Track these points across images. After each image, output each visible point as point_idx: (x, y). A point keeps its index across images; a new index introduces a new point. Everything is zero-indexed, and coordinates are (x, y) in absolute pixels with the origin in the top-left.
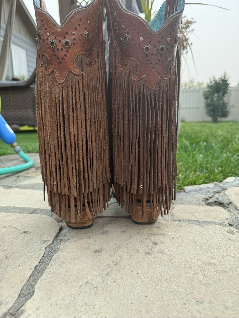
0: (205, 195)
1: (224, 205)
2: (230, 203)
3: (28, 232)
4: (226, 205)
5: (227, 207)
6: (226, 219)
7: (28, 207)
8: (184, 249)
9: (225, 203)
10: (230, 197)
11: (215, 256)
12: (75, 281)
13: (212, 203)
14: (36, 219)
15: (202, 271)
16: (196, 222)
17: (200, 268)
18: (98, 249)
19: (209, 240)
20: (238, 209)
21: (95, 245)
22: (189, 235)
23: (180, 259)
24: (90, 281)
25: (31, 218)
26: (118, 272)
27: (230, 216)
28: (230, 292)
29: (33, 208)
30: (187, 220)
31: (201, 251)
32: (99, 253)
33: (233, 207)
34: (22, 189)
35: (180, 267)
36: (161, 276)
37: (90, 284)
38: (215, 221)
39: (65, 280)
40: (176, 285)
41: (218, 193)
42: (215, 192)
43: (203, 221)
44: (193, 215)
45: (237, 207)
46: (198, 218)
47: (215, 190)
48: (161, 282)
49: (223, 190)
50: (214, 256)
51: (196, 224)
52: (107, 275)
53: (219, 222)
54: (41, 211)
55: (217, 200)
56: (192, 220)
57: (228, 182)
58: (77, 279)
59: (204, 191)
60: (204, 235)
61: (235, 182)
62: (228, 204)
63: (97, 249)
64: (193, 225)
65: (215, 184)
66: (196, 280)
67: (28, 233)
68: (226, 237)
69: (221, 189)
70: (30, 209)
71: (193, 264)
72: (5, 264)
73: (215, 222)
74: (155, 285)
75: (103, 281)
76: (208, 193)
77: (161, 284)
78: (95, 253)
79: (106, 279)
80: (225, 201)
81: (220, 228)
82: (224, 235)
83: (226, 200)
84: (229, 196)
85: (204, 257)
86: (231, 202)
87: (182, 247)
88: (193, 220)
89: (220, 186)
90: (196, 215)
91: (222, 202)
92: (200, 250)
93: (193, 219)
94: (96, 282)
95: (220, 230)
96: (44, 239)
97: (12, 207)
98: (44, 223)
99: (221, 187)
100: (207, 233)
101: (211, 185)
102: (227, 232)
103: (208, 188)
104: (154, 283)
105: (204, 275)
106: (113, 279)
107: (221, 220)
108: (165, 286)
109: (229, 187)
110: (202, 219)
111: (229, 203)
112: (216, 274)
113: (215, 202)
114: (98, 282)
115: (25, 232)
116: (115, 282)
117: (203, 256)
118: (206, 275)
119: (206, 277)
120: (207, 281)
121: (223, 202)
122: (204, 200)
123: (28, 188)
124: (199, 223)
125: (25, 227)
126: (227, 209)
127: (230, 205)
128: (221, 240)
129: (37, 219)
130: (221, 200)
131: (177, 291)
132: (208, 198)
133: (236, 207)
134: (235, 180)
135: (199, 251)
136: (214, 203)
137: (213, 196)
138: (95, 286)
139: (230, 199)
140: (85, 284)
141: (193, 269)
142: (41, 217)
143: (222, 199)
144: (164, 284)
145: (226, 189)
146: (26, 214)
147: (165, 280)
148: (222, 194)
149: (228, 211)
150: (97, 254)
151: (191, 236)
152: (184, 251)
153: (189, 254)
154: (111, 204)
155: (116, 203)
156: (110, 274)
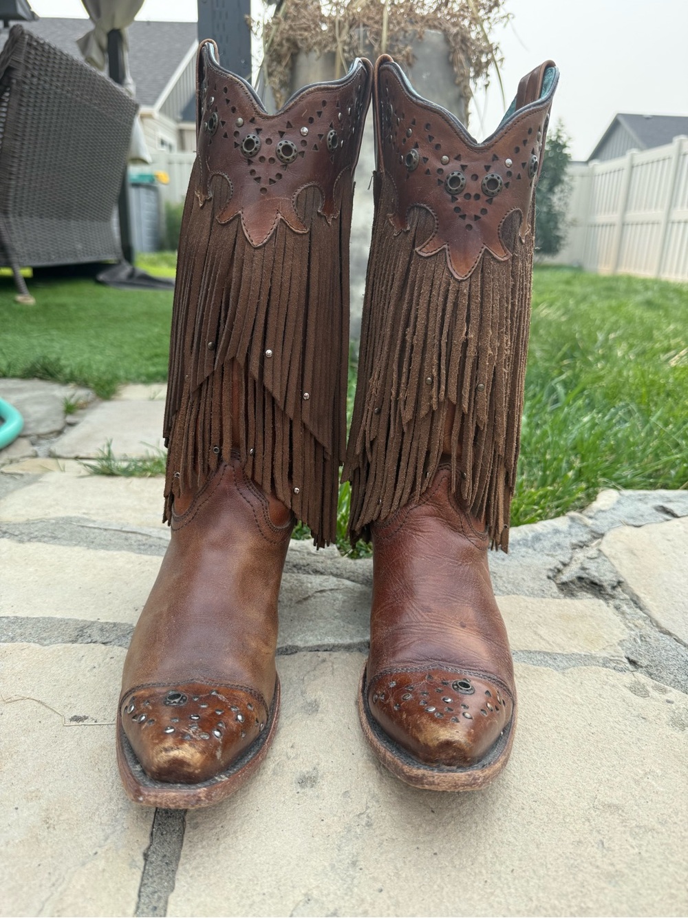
0: (552, 556)
1: (605, 590)
2: (619, 583)
3: (86, 718)
4: (609, 590)
5: (613, 597)
6: (621, 643)
7: (58, 616)
8: (535, 757)
9: (605, 584)
10: (615, 562)
11: (618, 779)
12: (272, 895)
13: (572, 582)
14: (96, 665)
15: (595, 833)
16: (547, 658)
17: (587, 823)
18: (308, 772)
19: (593, 724)
20: (641, 605)
21: (296, 758)
22: (539, 707)
23: (533, 795)
24: (315, 893)
25: (80, 660)
26: (382, 854)
27: (627, 630)
28: (672, 896)
29: (76, 621)
30: (522, 651)
31: (578, 762)
32: (312, 786)
33: (628, 597)
34: (21, 541)
35: (538, 823)
36: (497, 857)
37: (317, 901)
38: (593, 652)
39: (245, 895)
40: (539, 887)
41: (581, 547)
42: (576, 545)
43: (565, 653)
44: (536, 633)
45: (638, 597)
46: (550, 644)
47: (574, 541)
48: (499, 878)
49: (595, 538)
50: (615, 777)
51: (547, 665)
52: (354, 864)
53: (604, 654)
54: (102, 630)
55: (584, 575)
56: (536, 652)
57: (603, 509)
58: (276, 891)
59: (547, 544)
60: (577, 704)
61: (621, 508)
62: (614, 588)
63: (305, 770)
64: (541, 669)
65: (572, 519)
66: (586, 865)
67: (86, 722)
68: (631, 709)
69: (589, 537)
70: (66, 622)
71: (569, 811)
72: (49, 852)
73: (595, 657)
74: (489, 891)
75: (350, 889)
76: (559, 552)
77: (501, 885)
78: (302, 787)
79: (356, 881)
80: (606, 578)
81: (611, 678)
82: (624, 701)
83: (608, 573)
84: (612, 560)
85: (591, 782)
86: (622, 579)
87: (528, 753)
88: (539, 652)
89: (586, 526)
90: (542, 631)
91: (597, 581)
92: (575, 758)
93: (537, 646)
94: (332, 896)
95: (613, 686)
97: (8, 618)
99: (588, 529)
100: (582, 699)
101: (562, 523)
102: (630, 688)
103: (557, 531)
104: (483, 883)
105: (601, 845)
106: (375, 879)
107: (608, 648)
108: (513, 891)
109: (609, 530)
110: (558, 645)
111: (615, 584)
112: (630, 839)
113: (580, 579)
114: (336, 894)
115: (77, 719)
116: (381, 891)
117: (588, 779)
118: (606, 845)
119: (607, 850)
120: (612, 864)
121: (600, 581)
122: (551, 574)
123: (38, 539)
124: (555, 659)
125: (72, 699)
126: (611, 602)
127: (619, 589)
128: (621, 719)
129: (99, 665)
130: (596, 574)
131: (548, 906)
132: (560, 566)
133: (635, 599)
134: (619, 502)
135: (574, 762)
136: (576, 581)
137: (571, 558)
138: (332, 910)
139: (617, 572)
140: (301, 904)
141: (571, 828)
142: (111, 655)
143: (598, 570)
144: (510, 884)
145: (602, 535)
146: (60, 646)
147: (509, 870)
148: (592, 552)
149: (617, 608)
150: (309, 791)
151: (544, 711)
152: (536, 766)
153: (553, 776)
154: (305, 599)
155: (319, 594)
156: (361, 864)
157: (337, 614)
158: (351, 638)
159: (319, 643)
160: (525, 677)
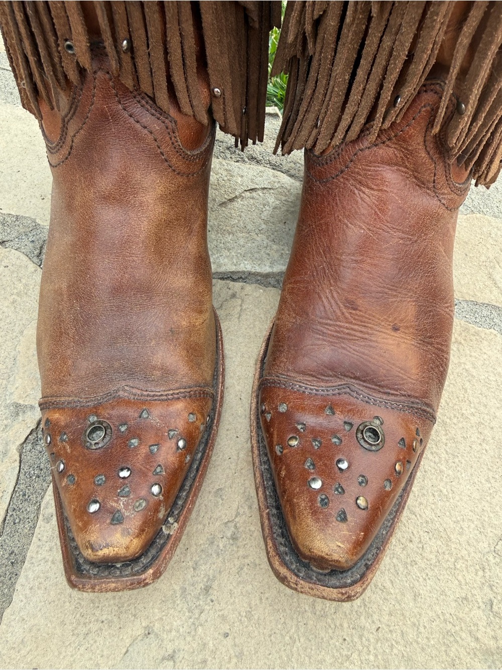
8: (443, 468)
12: (110, 625)
15: (486, 589)
16: (495, 314)
17: (480, 573)
23: (427, 522)
24: (157, 626)
26: (239, 583)
30: (467, 301)
31: (492, 481)
35: (423, 566)
36: (365, 605)
37: (157, 636)
39: (82, 620)
40: (403, 656)
44: (490, 276)
48: (361, 637)
51: (492, 324)
52: (207, 591)
56: (484, 304)
58: (115, 619)
64: (484, 331)
66: (464, 635)
71: (464, 552)
74: (345, 653)
75: (194, 626)
77: (361, 648)
79: (203, 617)
88: (487, 305)
93: (487, 296)
94: (174, 633)
96: (15, 398)
98: (14, 302)
104: (341, 640)
105: (489, 607)
108: (372, 658)
114: (178, 631)
116: (226, 635)
118: (495, 608)
119: (495, 616)
120: (495, 638)
135: (488, 481)
138: (170, 651)
140: (140, 638)
141: (460, 578)
144: (371, 648)
147: (374, 627)
151: (471, 398)
152: (441, 480)
153: (457, 498)
154: (231, 200)
155: (248, 194)
156: (214, 594)
157: (264, 226)
158: (272, 264)
159: (233, 269)
160: (460, 343)
